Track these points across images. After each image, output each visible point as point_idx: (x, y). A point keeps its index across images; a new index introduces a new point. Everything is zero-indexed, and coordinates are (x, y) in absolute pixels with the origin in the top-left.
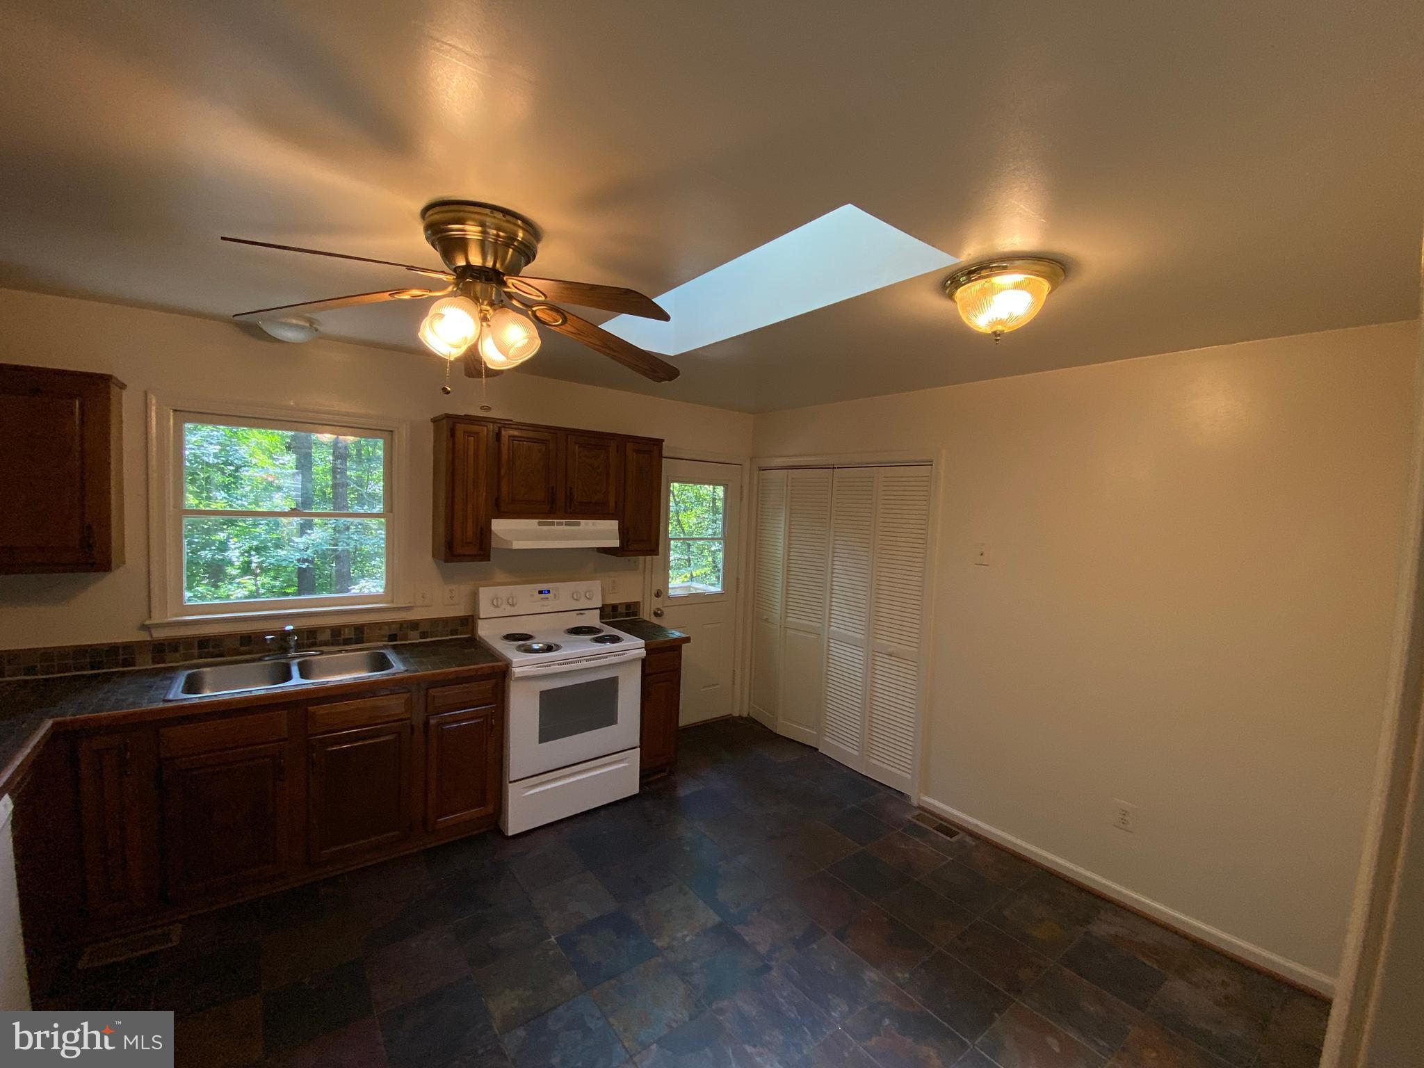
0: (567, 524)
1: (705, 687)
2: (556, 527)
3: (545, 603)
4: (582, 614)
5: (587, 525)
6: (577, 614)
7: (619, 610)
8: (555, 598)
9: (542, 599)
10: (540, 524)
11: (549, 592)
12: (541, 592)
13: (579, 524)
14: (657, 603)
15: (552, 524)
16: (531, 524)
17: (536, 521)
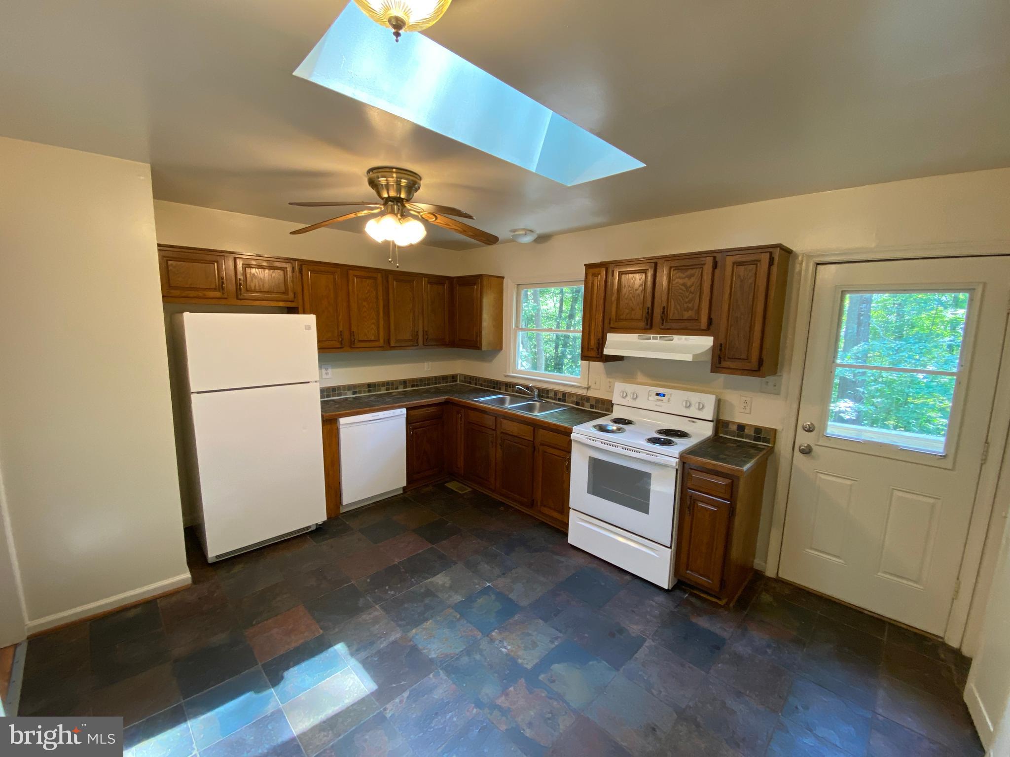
0: (661, 339)
1: (885, 572)
2: (652, 341)
3: (659, 403)
4: (693, 422)
5: (679, 340)
6: (689, 421)
7: (747, 431)
8: (669, 401)
9: (657, 400)
10: (640, 338)
11: (664, 395)
12: (657, 394)
13: (671, 339)
14: (804, 439)
15: (649, 338)
16: (633, 338)
17: (636, 336)
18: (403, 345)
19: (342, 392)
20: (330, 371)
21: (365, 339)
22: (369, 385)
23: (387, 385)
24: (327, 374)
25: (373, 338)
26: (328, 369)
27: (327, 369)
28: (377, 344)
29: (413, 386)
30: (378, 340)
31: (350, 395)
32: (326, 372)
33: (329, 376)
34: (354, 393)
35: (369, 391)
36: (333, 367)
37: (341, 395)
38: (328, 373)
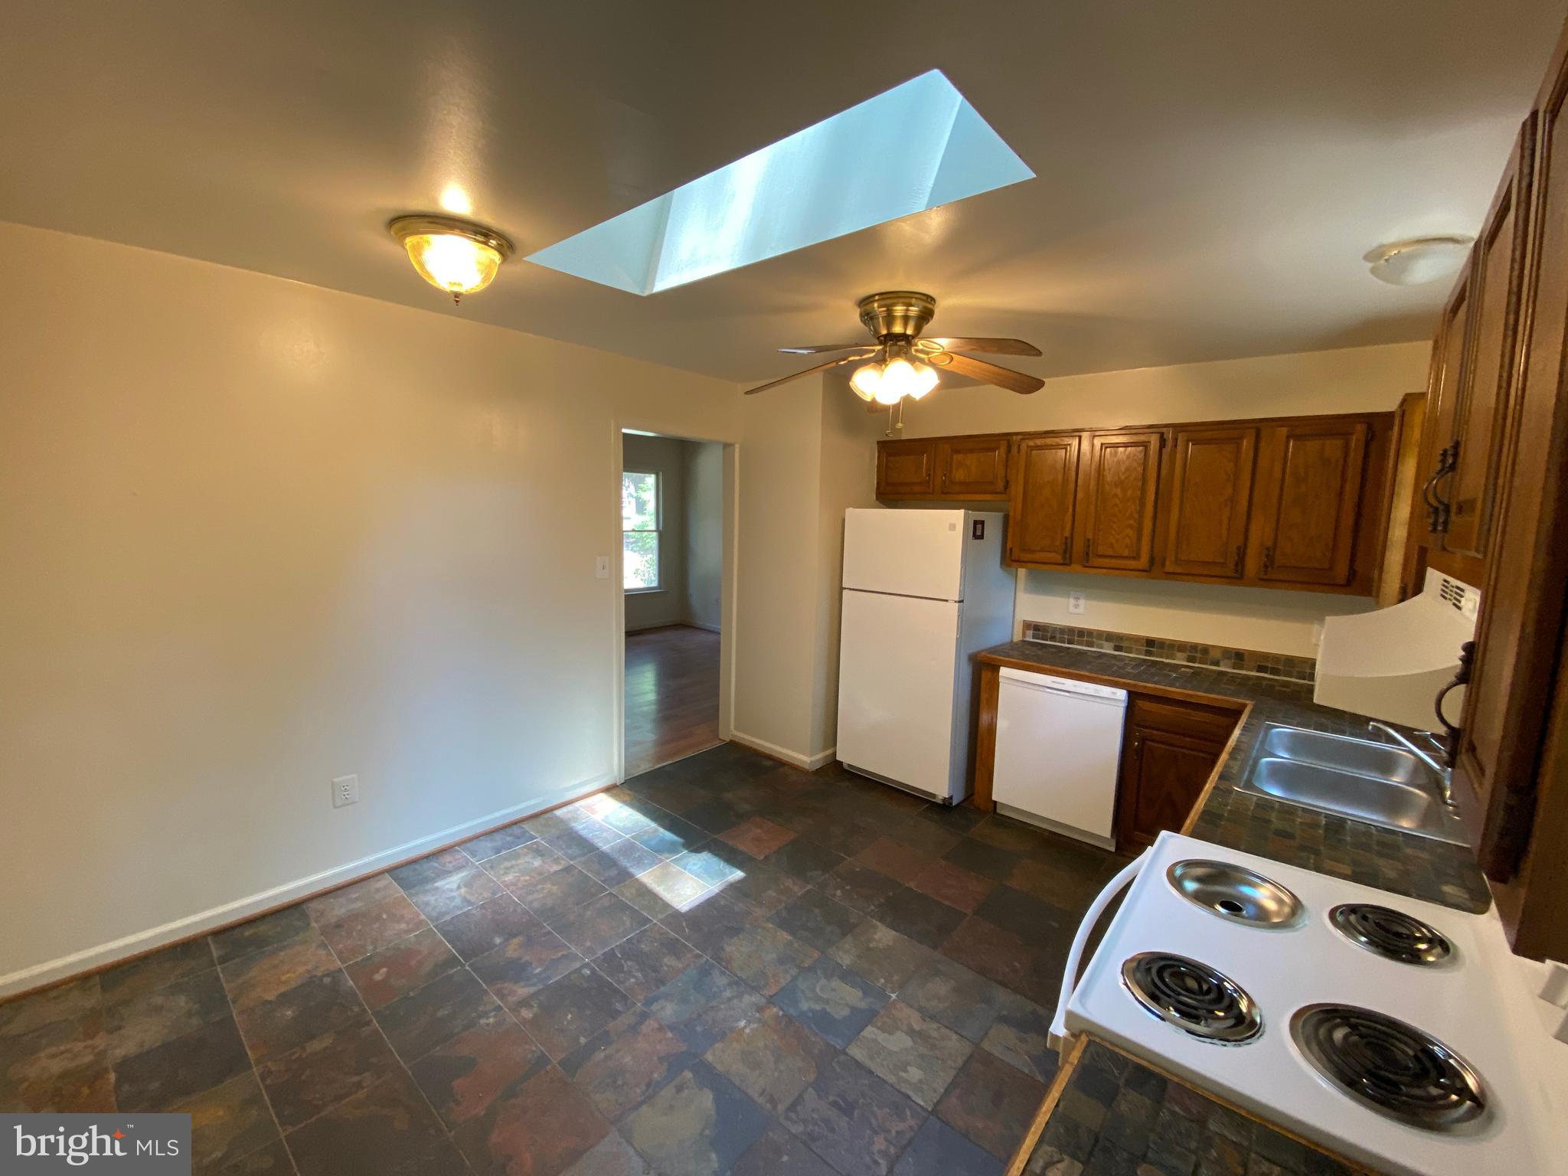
18: (1193, 571)
19: (1094, 640)
20: (1082, 602)
21: (1110, 552)
22: (1150, 642)
23: (1191, 652)
24: (1076, 606)
25: (1126, 553)
26: (1079, 599)
27: (1077, 598)
28: (1132, 564)
29: (1261, 669)
30: (1136, 557)
31: (1108, 649)
32: (1075, 603)
33: (1081, 610)
34: (1118, 648)
35: (1148, 653)
36: (1088, 597)
37: (1092, 647)
38: (1078, 605)
